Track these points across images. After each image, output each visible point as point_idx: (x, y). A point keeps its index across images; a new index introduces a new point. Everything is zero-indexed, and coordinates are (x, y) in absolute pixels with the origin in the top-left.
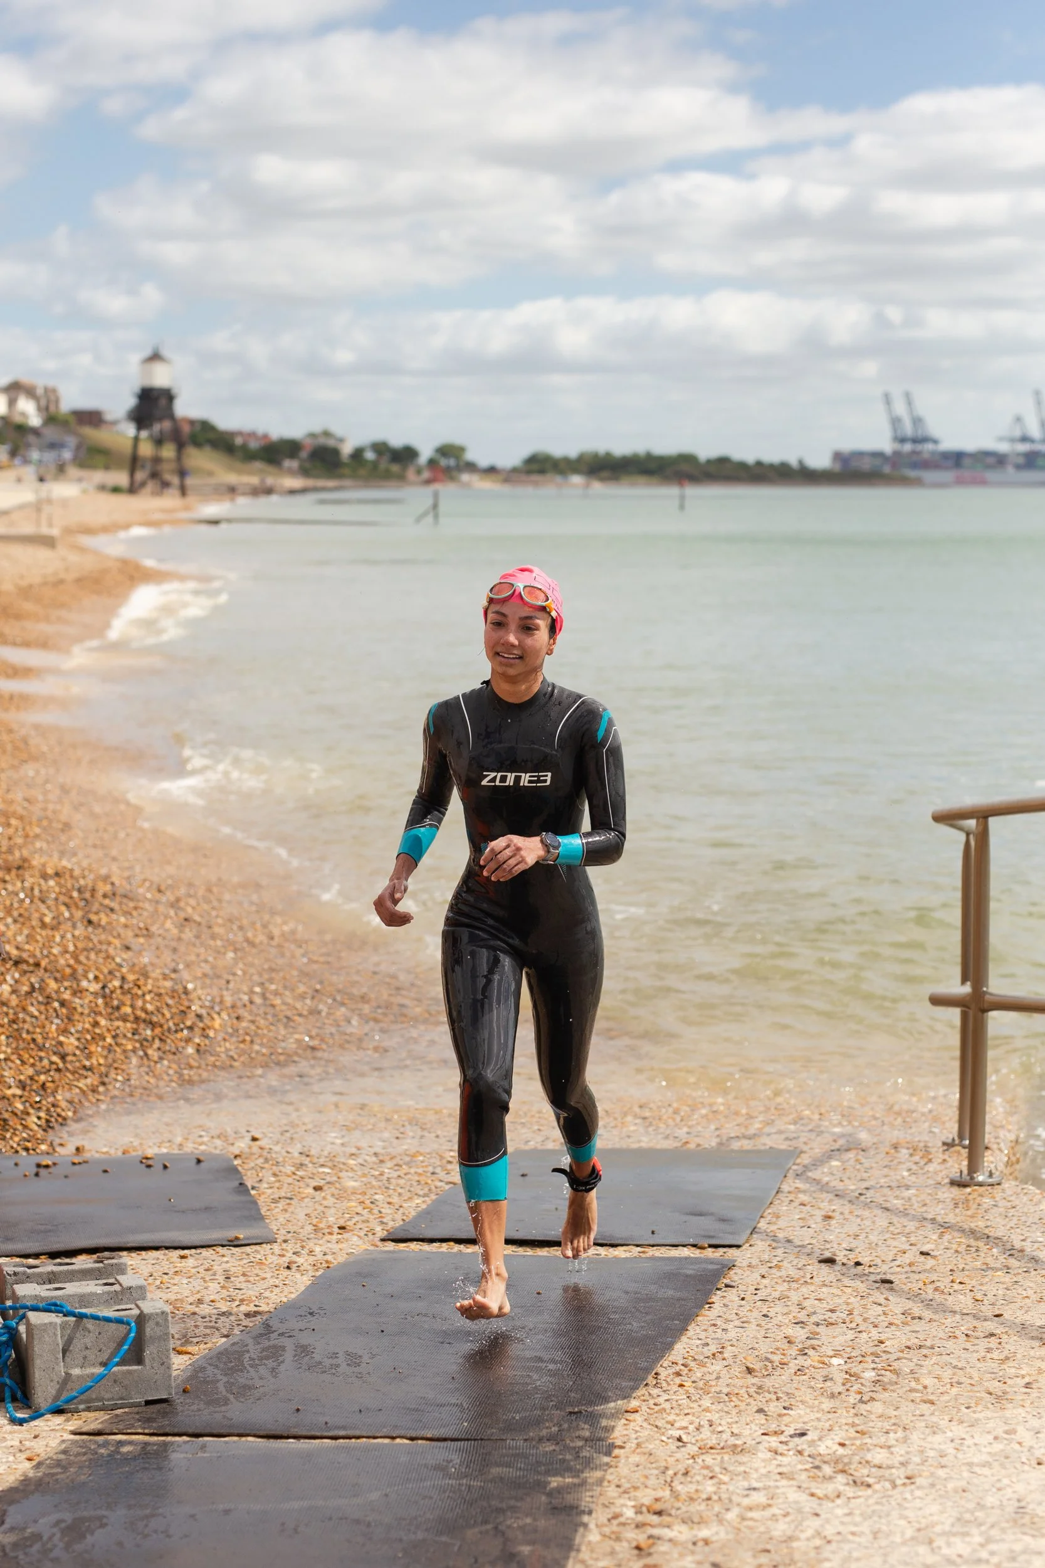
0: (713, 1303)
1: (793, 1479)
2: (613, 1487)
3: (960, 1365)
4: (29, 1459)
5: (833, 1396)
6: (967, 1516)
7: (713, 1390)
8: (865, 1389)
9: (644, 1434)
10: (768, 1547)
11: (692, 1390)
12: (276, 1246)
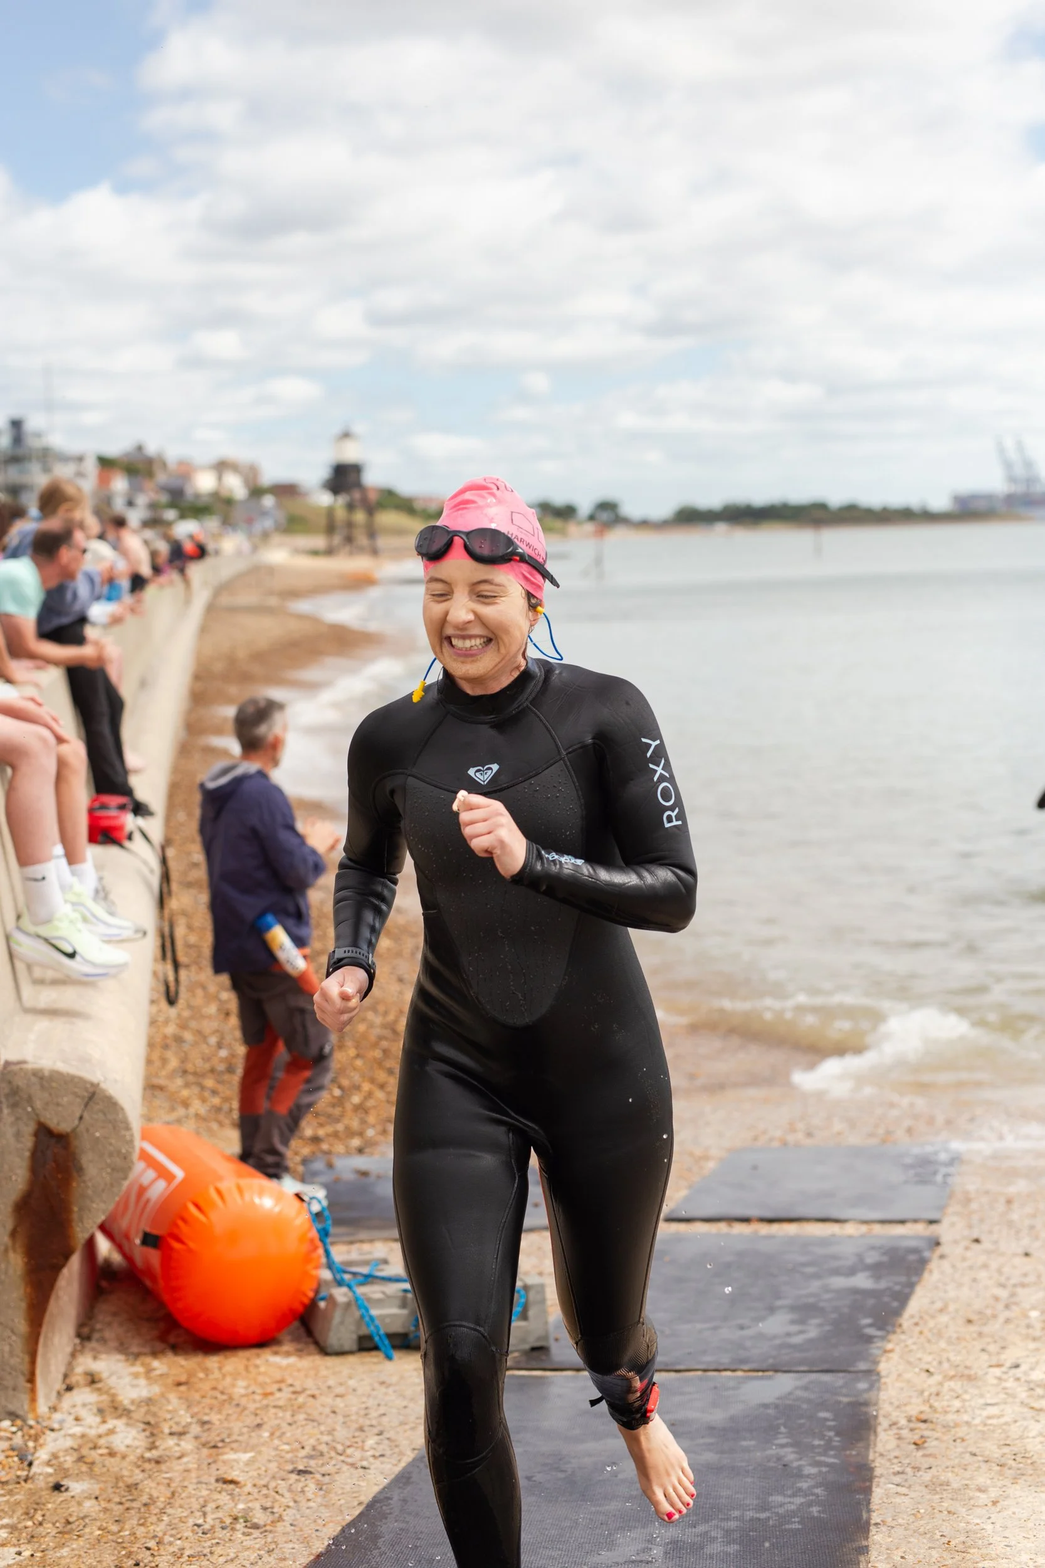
0: (931, 1272)
2: (887, 1404)
5: (1034, 1339)
7: (946, 1335)
9: (901, 1367)
10: (1008, 1442)
11: (929, 1335)
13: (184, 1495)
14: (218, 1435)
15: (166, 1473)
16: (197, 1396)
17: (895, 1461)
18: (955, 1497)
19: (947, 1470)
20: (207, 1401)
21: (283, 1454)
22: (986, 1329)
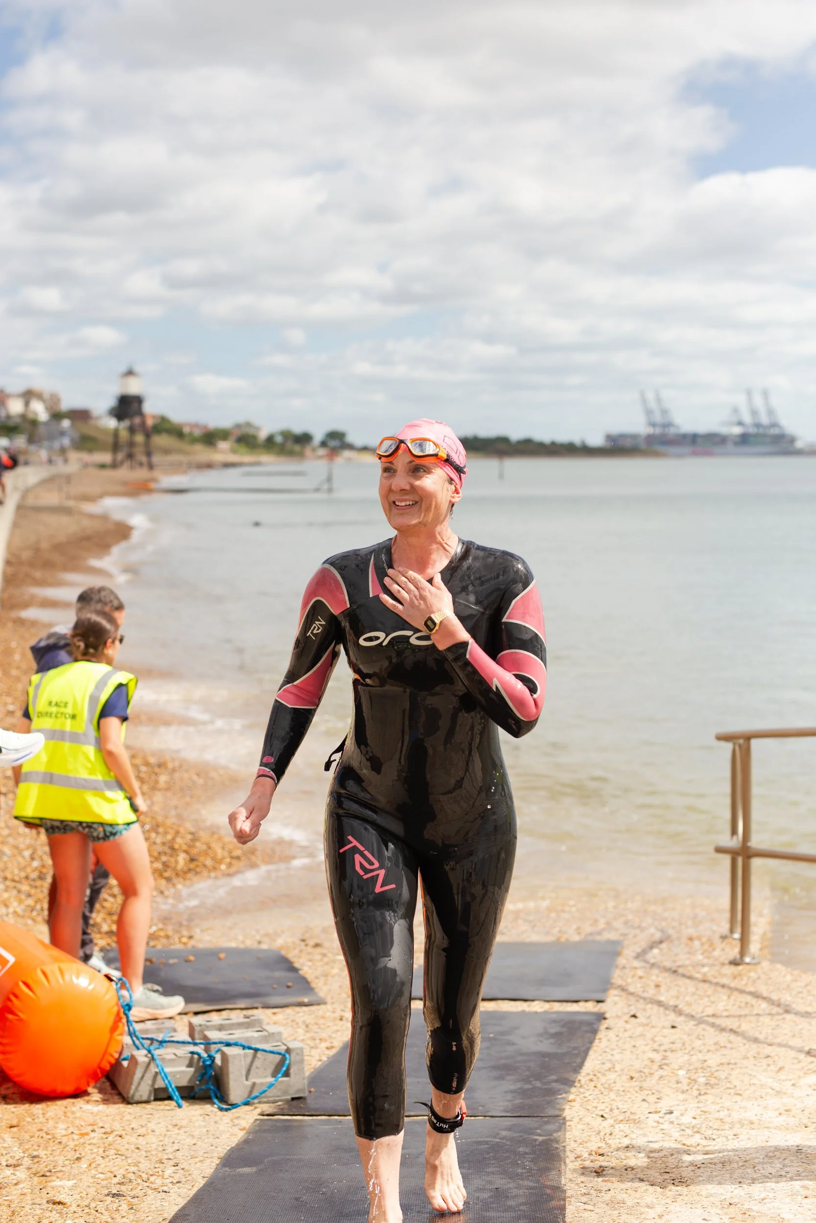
0: (600, 1039)
1: (671, 1136)
2: (572, 1142)
3: (753, 1074)
4: (241, 1130)
5: (683, 1092)
6: (771, 1154)
7: (614, 1089)
8: (701, 1088)
9: (581, 1113)
10: (667, 1171)
11: (603, 1090)
12: (329, 1007)
13: (22, 1214)
14: (46, 1167)
15: (6, 1196)
16: (27, 1136)
17: (583, 1185)
18: (630, 1212)
19: (622, 1192)
20: (35, 1139)
21: (100, 1181)
22: (645, 1085)
